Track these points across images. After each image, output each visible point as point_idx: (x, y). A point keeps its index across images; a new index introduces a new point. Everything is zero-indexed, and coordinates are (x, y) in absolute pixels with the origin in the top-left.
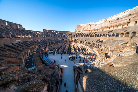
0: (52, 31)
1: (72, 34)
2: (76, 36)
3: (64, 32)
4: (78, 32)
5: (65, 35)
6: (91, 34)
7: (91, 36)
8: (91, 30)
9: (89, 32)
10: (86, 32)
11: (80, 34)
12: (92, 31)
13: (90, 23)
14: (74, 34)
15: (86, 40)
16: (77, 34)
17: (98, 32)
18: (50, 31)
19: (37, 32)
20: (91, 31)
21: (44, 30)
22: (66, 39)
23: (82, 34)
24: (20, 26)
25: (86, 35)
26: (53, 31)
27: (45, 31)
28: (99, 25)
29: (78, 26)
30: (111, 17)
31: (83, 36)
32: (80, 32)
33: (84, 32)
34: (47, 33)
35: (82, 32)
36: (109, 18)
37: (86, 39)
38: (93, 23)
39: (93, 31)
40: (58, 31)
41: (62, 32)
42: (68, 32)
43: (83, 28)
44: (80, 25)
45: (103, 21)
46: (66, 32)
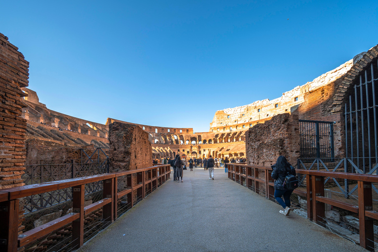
1: (200, 136)
2: (215, 142)
3: (174, 131)
4: (222, 131)
5: (177, 141)
8: (261, 120)
11: (229, 134)
13: (258, 103)
14: (208, 137)
16: (217, 136)
19: (87, 124)
21: (110, 120)
22: (181, 151)
23: (235, 134)
28: (286, 103)
29: (219, 113)
30: (323, 75)
31: (237, 140)
32: (227, 131)
33: (239, 129)
35: (234, 130)
36: (316, 79)
38: (266, 102)
40: (156, 127)
41: (169, 131)
42: (187, 130)
43: (235, 119)
44: (225, 110)
45: (297, 91)
46: (181, 131)
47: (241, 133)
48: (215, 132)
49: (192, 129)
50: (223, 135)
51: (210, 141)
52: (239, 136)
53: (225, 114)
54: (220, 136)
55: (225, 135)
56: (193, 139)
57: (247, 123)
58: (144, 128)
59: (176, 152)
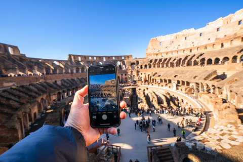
0: (90, 58)
1: (138, 62)
2: (150, 67)
3: (119, 58)
4: (155, 57)
5: (120, 66)
6: (189, 58)
7: (189, 64)
8: (187, 49)
9: (182, 55)
10: (175, 54)
11: (161, 60)
12: (191, 50)
13: (185, 32)
14: (144, 62)
15: (175, 76)
16: (151, 61)
17: (209, 53)
18: (85, 57)
19: (55, 62)
20: (187, 53)
21: (70, 56)
22: (124, 75)
23: (166, 59)
24: (15, 48)
25: (175, 62)
26: (93, 57)
27: (72, 57)
28: (209, 33)
31: (167, 66)
32: (159, 57)
34: (78, 63)
35: (165, 56)
37: (177, 72)
38: (192, 30)
39: (195, 52)
40: (104, 56)
41: (114, 58)
42: (128, 57)
43: (165, 46)
44: (158, 38)
45: (219, 22)
46: (123, 58)
47: (170, 59)
48: (150, 58)
49: (131, 56)
50: (156, 60)
51: (146, 66)
52: (168, 61)
53: (158, 41)
54: (153, 61)
55: (158, 61)
56: (132, 64)
57: (175, 51)
58: (95, 58)
59: (120, 76)
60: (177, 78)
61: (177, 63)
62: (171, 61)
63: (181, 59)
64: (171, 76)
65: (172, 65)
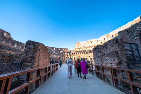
1: (71, 52)
2: (77, 54)
3: (61, 49)
4: (79, 50)
8: (93, 46)
10: (88, 49)
11: (81, 51)
13: (92, 40)
14: (74, 52)
15: (89, 56)
16: (77, 51)
22: (64, 57)
23: (84, 51)
25: (88, 52)
28: (101, 40)
29: (78, 43)
30: (113, 31)
31: (85, 53)
32: (81, 50)
33: (85, 49)
35: (83, 49)
36: (111, 32)
38: (94, 40)
40: (55, 48)
41: (59, 49)
42: (66, 49)
43: (83, 46)
44: (80, 42)
45: (104, 36)
46: (64, 49)
47: (86, 50)
48: (77, 50)
49: (68, 49)
50: (79, 51)
51: (75, 53)
52: (85, 52)
54: (78, 52)
56: (68, 52)
57: (88, 47)
58: (50, 48)
59: (62, 57)
60: (90, 57)
61: (89, 52)
62: (86, 51)
63: (91, 50)
64: (87, 56)
65: (87, 53)
